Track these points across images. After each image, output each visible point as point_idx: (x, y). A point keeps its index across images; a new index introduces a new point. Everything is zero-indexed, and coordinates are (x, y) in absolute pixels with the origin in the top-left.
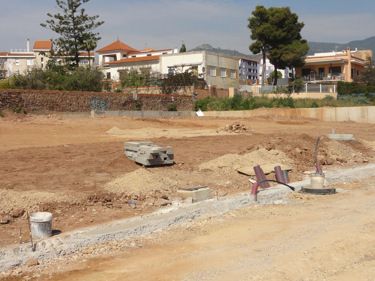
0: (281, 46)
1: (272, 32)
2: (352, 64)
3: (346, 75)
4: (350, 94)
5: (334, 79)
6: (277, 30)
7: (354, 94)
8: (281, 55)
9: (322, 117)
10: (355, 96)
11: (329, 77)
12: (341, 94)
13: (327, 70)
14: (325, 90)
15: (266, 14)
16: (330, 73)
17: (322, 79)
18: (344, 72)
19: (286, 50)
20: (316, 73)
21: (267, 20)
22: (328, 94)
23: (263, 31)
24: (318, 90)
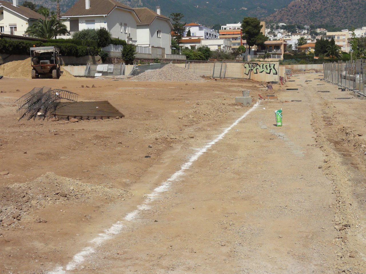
0: (256, 36)
1: (252, 30)
2: (284, 45)
3: (282, 50)
5: (277, 52)
6: (254, 29)
8: (256, 40)
10: (291, 60)
11: (274, 50)
12: (285, 59)
13: (273, 47)
14: (278, 57)
15: (249, 22)
16: (275, 48)
17: (271, 52)
18: (281, 48)
19: (258, 38)
20: (268, 49)
21: (249, 25)
23: (249, 30)
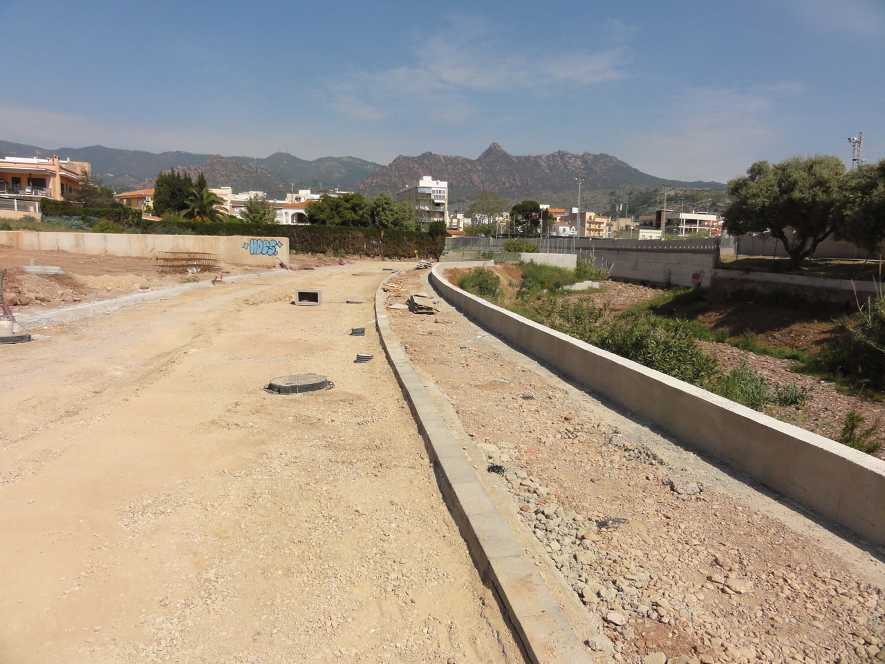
2: (62, 177)
3: (54, 191)
4: (60, 215)
5: (36, 194)
7: (65, 217)
9: (18, 243)
10: (67, 219)
11: (27, 190)
12: (47, 215)
13: (24, 181)
14: (25, 208)
16: (29, 185)
17: (18, 193)
18: (51, 186)
20: (7, 184)
22: (27, 213)
24: (11, 207)
